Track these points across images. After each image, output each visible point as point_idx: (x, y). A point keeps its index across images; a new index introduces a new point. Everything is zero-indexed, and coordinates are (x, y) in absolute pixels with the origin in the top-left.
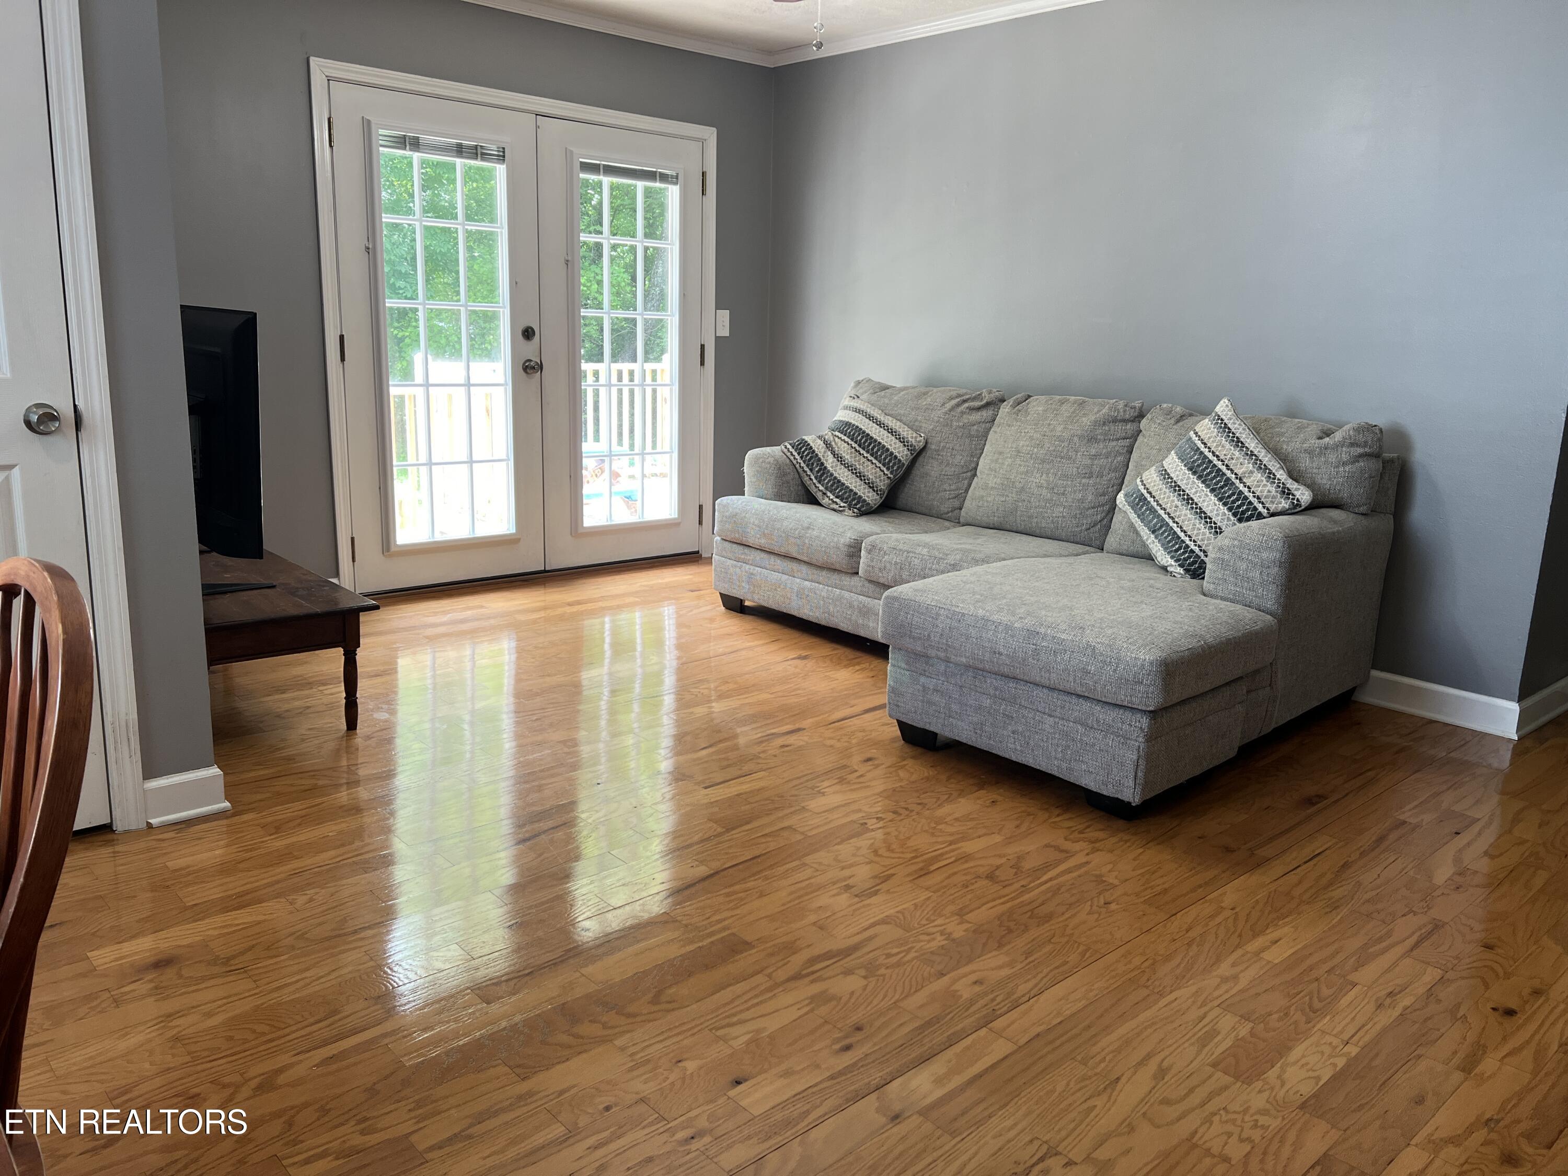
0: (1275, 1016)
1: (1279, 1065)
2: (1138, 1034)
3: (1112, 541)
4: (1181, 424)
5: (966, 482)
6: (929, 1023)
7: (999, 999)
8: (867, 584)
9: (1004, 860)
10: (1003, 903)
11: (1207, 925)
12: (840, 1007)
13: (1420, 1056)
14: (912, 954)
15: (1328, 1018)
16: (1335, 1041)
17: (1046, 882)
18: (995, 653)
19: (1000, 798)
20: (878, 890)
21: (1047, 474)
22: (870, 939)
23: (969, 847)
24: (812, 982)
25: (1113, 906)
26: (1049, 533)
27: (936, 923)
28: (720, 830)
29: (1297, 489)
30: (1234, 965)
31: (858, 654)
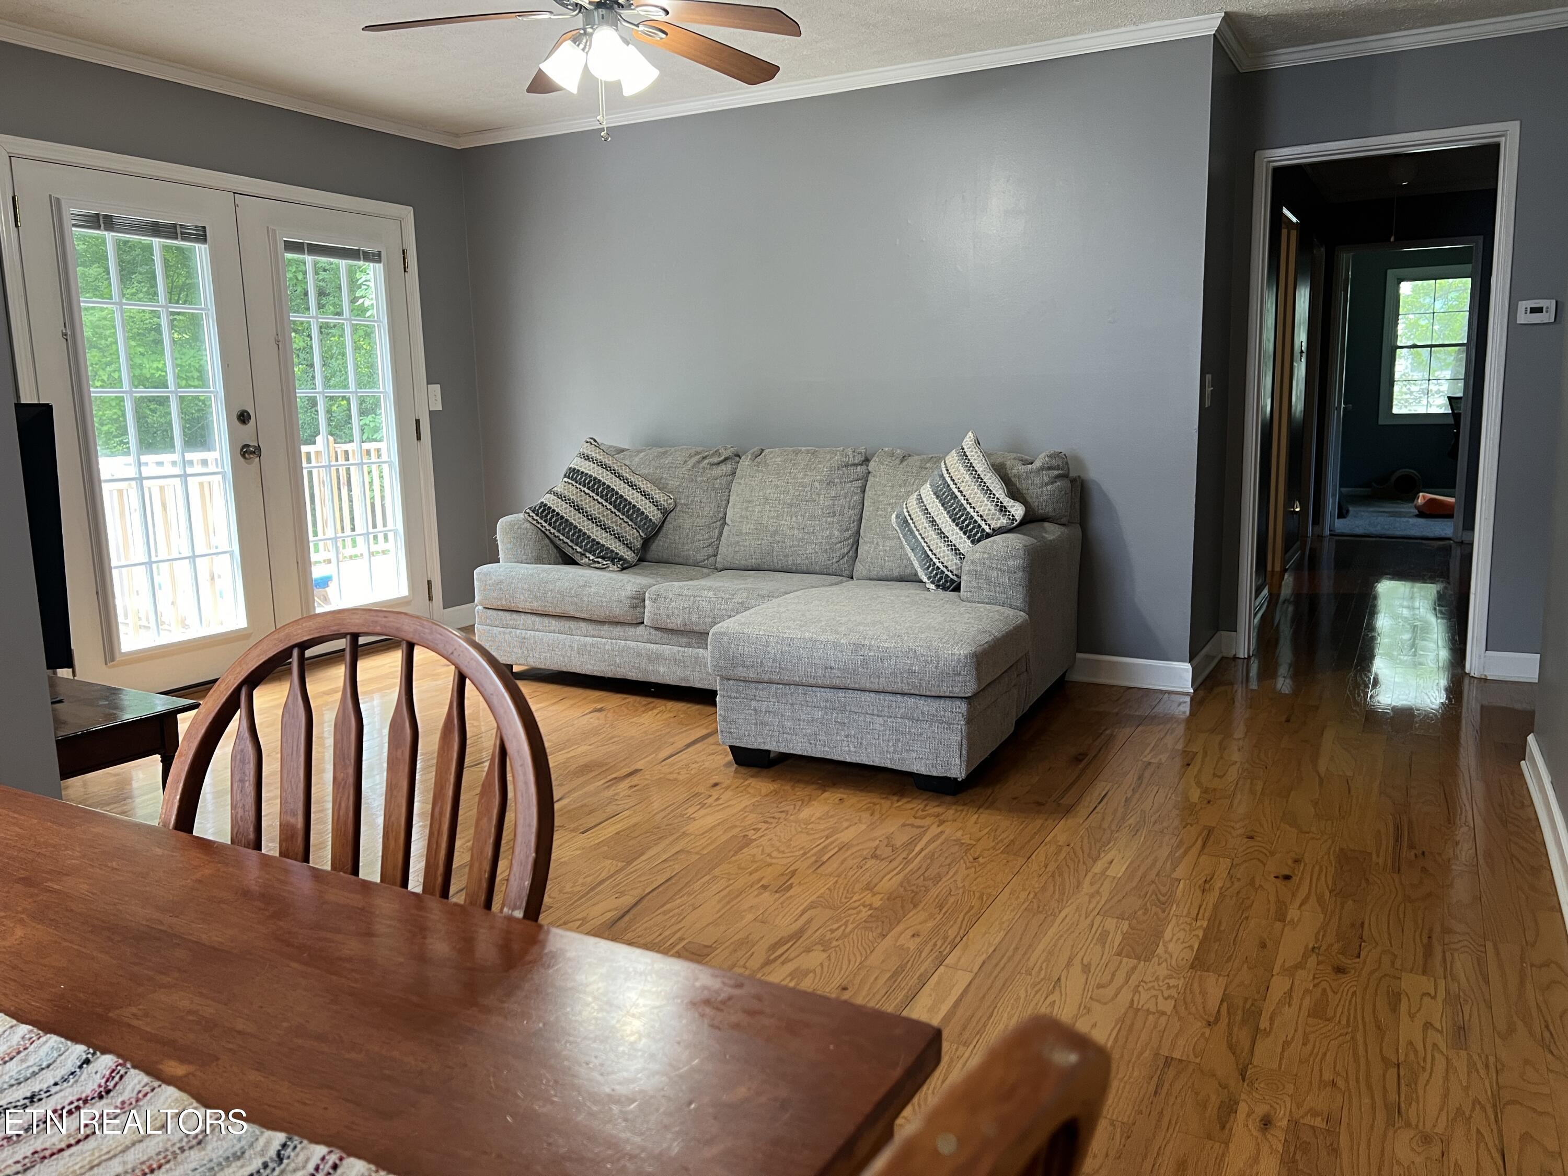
0: (1140, 913)
1: (1161, 944)
2: (1055, 945)
3: (860, 569)
4: (905, 463)
5: (717, 531)
6: (895, 974)
7: (939, 943)
8: (654, 632)
9: (877, 842)
10: (897, 874)
11: (1056, 861)
12: (818, 978)
13: (1247, 918)
14: (850, 927)
15: (1175, 906)
16: (1189, 920)
17: (920, 852)
18: (827, 668)
19: (845, 796)
20: (791, 884)
21: (796, 516)
22: (809, 921)
23: (845, 836)
24: (783, 963)
25: (981, 860)
26: (805, 568)
27: (854, 899)
28: (620, 864)
29: (1012, 507)
30: (1092, 884)
31: (650, 700)
